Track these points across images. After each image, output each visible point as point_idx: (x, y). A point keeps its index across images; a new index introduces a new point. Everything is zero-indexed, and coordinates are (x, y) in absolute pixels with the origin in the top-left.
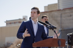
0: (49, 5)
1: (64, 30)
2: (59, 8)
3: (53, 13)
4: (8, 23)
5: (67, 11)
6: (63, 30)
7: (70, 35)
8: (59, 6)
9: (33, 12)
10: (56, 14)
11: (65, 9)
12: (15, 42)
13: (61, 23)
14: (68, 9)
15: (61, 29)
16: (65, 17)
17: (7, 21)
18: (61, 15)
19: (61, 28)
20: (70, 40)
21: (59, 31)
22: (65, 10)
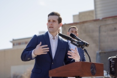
0: (80, 13)
1: (105, 53)
2: (96, 17)
3: (86, 24)
4: (15, 44)
5: (110, 22)
6: (103, 53)
7: (113, 59)
8: (96, 14)
9: (51, 21)
10: (91, 26)
11: (106, 18)
12: (26, 74)
13: (100, 42)
14: (110, 19)
15: (100, 51)
16: (105, 32)
17: (13, 40)
18: (100, 27)
19: (100, 49)
20: (113, 67)
21: (97, 54)
22: (105, 20)
